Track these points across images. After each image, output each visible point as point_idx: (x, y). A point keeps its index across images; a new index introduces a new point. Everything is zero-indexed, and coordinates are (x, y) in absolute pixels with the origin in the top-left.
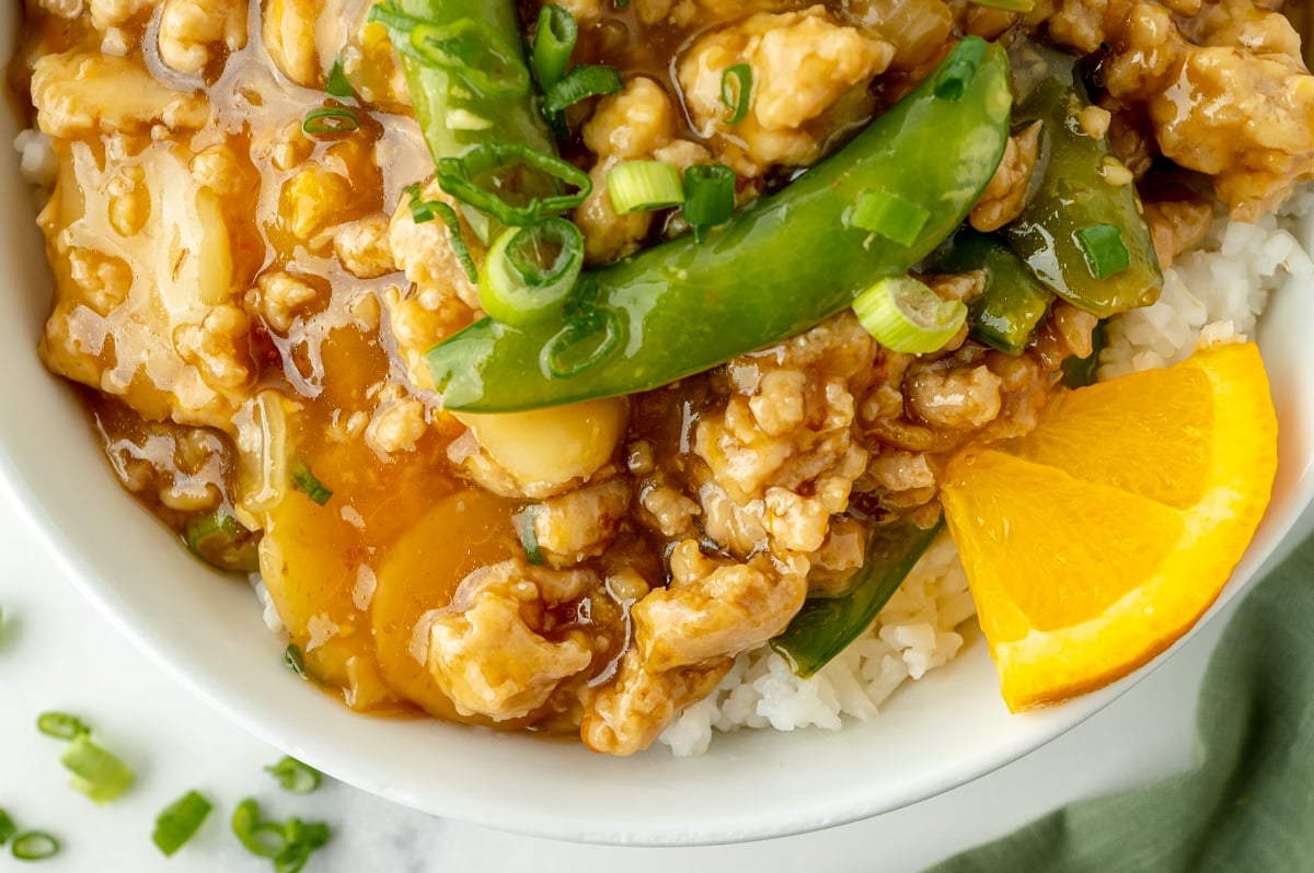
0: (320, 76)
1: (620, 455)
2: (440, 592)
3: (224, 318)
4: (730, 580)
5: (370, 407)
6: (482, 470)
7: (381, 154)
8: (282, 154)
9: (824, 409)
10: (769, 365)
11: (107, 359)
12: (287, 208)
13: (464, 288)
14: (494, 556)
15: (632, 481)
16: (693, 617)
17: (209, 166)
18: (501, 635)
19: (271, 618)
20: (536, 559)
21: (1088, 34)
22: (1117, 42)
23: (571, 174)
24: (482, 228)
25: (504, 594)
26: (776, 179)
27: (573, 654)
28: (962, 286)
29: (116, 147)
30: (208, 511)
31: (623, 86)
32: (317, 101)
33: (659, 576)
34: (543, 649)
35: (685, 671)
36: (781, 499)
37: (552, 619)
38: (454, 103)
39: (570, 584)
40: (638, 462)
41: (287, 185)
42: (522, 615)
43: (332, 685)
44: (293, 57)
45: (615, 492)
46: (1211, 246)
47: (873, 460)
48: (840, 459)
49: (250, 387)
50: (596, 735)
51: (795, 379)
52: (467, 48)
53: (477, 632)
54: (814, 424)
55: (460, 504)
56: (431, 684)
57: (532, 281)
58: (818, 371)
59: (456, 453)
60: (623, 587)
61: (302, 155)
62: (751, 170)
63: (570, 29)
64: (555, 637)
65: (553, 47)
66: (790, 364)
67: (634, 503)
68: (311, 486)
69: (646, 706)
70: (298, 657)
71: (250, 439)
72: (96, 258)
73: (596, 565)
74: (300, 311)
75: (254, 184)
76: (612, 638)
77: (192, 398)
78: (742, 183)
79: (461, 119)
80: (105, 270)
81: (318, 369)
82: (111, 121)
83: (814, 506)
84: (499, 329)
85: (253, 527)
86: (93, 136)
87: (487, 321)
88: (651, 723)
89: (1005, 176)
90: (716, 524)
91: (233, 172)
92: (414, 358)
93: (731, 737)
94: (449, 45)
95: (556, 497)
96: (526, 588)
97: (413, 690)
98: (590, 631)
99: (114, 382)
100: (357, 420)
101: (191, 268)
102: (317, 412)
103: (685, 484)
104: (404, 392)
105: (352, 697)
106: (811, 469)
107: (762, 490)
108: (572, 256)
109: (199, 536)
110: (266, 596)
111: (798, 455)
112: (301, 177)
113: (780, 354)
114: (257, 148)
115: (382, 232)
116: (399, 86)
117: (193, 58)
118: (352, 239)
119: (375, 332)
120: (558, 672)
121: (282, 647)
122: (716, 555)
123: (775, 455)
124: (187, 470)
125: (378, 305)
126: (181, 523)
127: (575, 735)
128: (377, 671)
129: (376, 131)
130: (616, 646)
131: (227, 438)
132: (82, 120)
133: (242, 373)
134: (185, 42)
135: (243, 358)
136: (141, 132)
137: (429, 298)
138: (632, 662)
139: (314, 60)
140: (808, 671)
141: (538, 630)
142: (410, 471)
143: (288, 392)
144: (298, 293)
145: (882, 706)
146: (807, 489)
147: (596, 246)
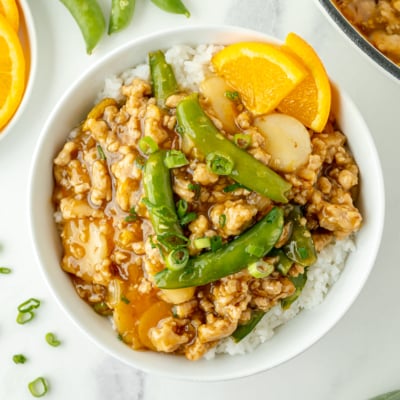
0: (129, 209)
1: (196, 294)
2: (154, 324)
3: (106, 263)
4: (219, 324)
5: (139, 283)
6: (165, 298)
7: (143, 227)
8: (120, 226)
9: (241, 288)
10: (229, 278)
11: (78, 269)
12: (120, 238)
13: (162, 261)
14: (167, 316)
15: (199, 300)
16: (212, 332)
17: (103, 228)
18: (168, 334)
19: (114, 327)
20: (176, 316)
21: (303, 201)
22: (310, 202)
23: (186, 240)
24: (166, 249)
25: (169, 324)
26: (231, 239)
27: (184, 338)
28: (273, 261)
29: (81, 222)
30: (99, 302)
31: (197, 217)
32: (128, 215)
33: (204, 321)
34: (177, 337)
35: (209, 343)
36: (232, 307)
37: (179, 330)
38: (161, 223)
39: (184, 322)
40: (200, 296)
41: (121, 234)
42: (173, 329)
43: (129, 344)
44: (123, 205)
45: (195, 302)
46: (333, 243)
47: (253, 298)
48: (245, 298)
49: (112, 278)
50: (189, 356)
51: (235, 282)
52: (164, 212)
53: (163, 334)
54: (239, 291)
55: (159, 304)
56: (151, 344)
57: (178, 263)
58: (240, 280)
59: (159, 294)
60: (196, 323)
61: (125, 226)
62: (225, 237)
63: (186, 206)
64: (180, 334)
65: (182, 210)
66: (234, 279)
67: (199, 304)
68: (125, 300)
69: (201, 350)
70: (121, 337)
71: (112, 289)
72: (76, 246)
73: (190, 318)
74: (123, 261)
75: (113, 232)
76: (193, 335)
77: (98, 279)
78: (223, 239)
79: (162, 227)
80: (78, 250)
81: (127, 274)
82: (80, 216)
83: (238, 309)
84: (170, 272)
85: (111, 307)
86: (76, 220)
87: (167, 269)
88: (201, 354)
89: (282, 237)
90: (217, 309)
91: (108, 229)
92: (150, 275)
93: (220, 355)
94: (160, 212)
95: (181, 304)
96: (174, 323)
97: (147, 345)
98: (188, 333)
99: (79, 274)
100: (136, 286)
101: (99, 251)
102: (127, 283)
103: (211, 300)
104: (147, 280)
105: (134, 347)
106: (238, 301)
107: (228, 305)
108: (186, 257)
109: (97, 308)
110: (113, 322)
111: (236, 297)
112: (124, 231)
113: (232, 276)
114: (114, 224)
115: (143, 245)
116: (147, 214)
117: (99, 202)
118: (136, 246)
119: (141, 266)
120: (181, 342)
121: (117, 334)
122: (217, 316)
123: (230, 298)
124: (95, 293)
125: (141, 260)
126: (93, 305)
127: (184, 354)
128: (139, 340)
129: (141, 222)
130: (194, 336)
131: (106, 288)
132: (74, 216)
133: (110, 275)
134: (97, 199)
135: (110, 271)
136: (87, 219)
137: (153, 262)
138: (198, 340)
139: (128, 206)
140: (237, 341)
141: (176, 333)
142: (148, 297)
143: (121, 278)
144: (124, 257)
145: (255, 349)
146: (237, 305)
147: (191, 253)
